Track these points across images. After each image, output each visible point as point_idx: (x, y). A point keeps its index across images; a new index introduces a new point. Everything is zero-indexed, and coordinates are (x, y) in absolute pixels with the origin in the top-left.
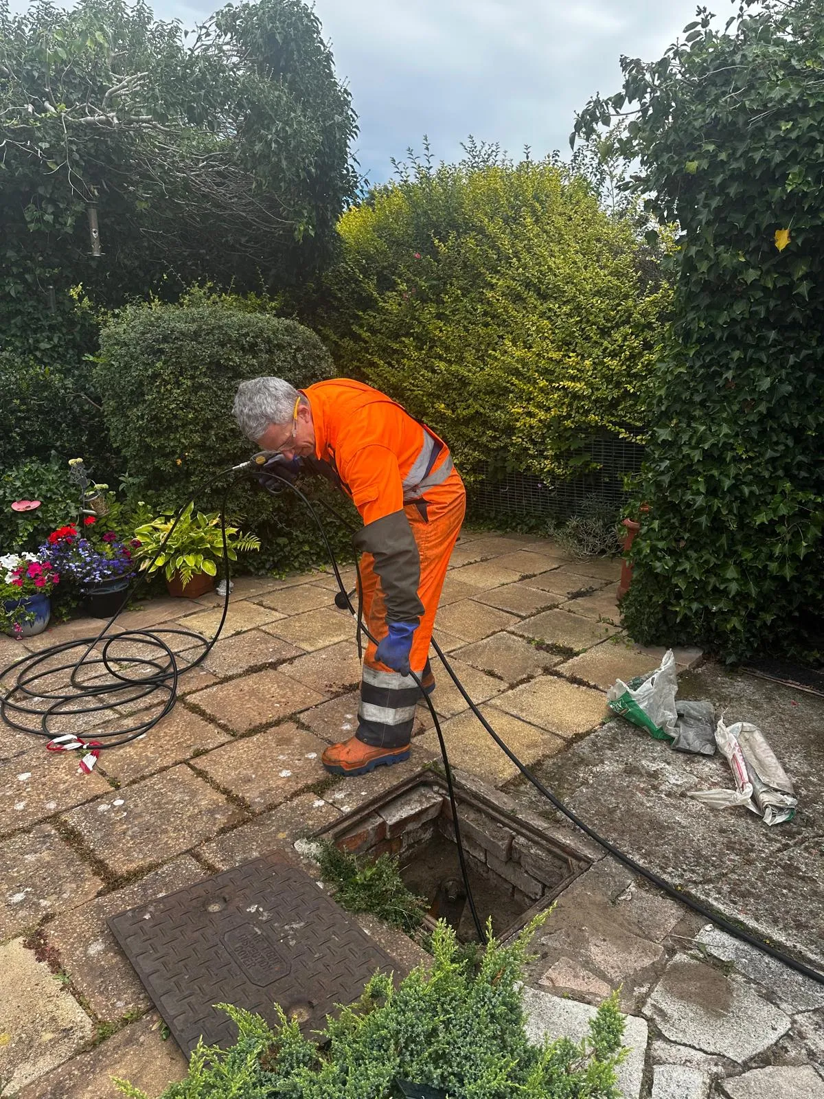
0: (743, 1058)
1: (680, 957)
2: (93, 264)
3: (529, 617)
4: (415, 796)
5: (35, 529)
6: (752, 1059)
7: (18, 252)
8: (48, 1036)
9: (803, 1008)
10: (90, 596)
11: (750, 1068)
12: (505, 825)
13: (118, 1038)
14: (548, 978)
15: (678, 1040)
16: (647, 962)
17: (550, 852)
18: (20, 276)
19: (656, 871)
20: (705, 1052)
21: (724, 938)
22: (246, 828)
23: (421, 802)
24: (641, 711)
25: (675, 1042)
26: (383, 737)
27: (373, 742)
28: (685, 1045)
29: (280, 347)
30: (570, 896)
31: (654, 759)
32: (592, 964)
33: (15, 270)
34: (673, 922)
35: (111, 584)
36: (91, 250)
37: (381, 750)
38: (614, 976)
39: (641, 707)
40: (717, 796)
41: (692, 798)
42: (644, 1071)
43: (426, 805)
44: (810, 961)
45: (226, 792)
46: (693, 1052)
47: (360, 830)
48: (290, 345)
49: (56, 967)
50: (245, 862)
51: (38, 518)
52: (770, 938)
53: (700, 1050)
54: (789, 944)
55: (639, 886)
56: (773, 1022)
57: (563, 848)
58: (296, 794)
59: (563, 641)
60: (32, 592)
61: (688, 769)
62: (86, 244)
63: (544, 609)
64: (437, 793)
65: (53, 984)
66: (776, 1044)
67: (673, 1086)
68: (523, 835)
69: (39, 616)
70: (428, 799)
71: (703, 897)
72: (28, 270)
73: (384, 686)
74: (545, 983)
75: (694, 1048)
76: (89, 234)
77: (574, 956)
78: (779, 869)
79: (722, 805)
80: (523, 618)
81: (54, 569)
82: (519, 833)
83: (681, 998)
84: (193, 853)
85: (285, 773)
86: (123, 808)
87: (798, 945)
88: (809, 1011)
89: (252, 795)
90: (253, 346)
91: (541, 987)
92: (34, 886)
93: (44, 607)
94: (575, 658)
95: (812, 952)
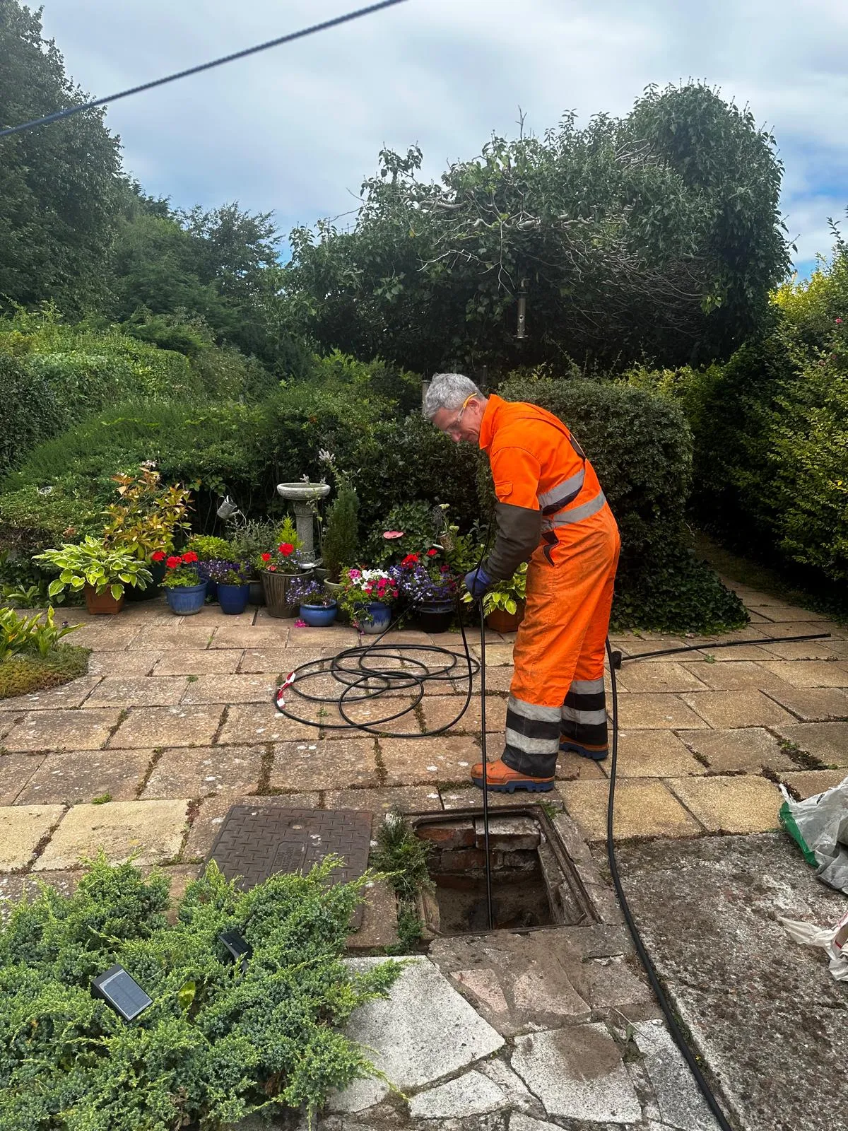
0: (555, 1112)
1: (601, 1027)
2: (518, 346)
3: (811, 721)
4: (516, 822)
5: (394, 553)
6: (563, 1118)
7: (462, 338)
8: (153, 850)
9: (669, 1121)
10: (418, 612)
11: (554, 1122)
12: (562, 869)
13: (180, 867)
14: (461, 974)
15: (517, 1070)
16: (562, 1011)
17: (577, 903)
18: (462, 357)
19: (655, 956)
20: (529, 1090)
21: (664, 1037)
22: (368, 792)
23: (517, 828)
24: (795, 825)
25: (514, 1070)
26: (521, 762)
27: (513, 765)
28: (519, 1076)
29: (617, 415)
30: (550, 936)
31: (782, 878)
32: (512, 987)
33: (459, 353)
34: (629, 1001)
35: (436, 605)
36: (515, 332)
37: (521, 775)
38: (519, 1003)
39: (797, 821)
40: (802, 930)
41: (781, 924)
42: (461, 1068)
43: (519, 832)
44: (723, 1096)
45: (380, 764)
46: (520, 1083)
47: (449, 827)
48: (627, 412)
49: (191, 821)
50: (347, 811)
51: (398, 545)
52: (702, 1057)
53: (527, 1086)
54: (715, 1070)
55: (628, 961)
56: (620, 1110)
57: (590, 904)
58: (424, 783)
59: (818, 754)
60: (376, 600)
61: (811, 900)
62: (514, 327)
63: (837, 719)
64: (536, 827)
65: (182, 826)
66: (600, 1124)
67: (471, 1089)
68: (569, 882)
69: (378, 619)
70: (525, 828)
71: (674, 995)
72: (468, 353)
73: (520, 713)
74: (456, 976)
75: (524, 1082)
76: (517, 320)
77: (500, 973)
78: (798, 1018)
79: (802, 940)
80: (801, 720)
81: (396, 586)
82: (567, 880)
83: (560, 1049)
84: (322, 793)
85: (433, 768)
86: (312, 752)
87: (723, 1075)
88: (673, 1127)
89: (394, 774)
90: (588, 413)
91: (449, 977)
92: (224, 776)
93: (383, 613)
94: (816, 771)
95: (733, 1088)
